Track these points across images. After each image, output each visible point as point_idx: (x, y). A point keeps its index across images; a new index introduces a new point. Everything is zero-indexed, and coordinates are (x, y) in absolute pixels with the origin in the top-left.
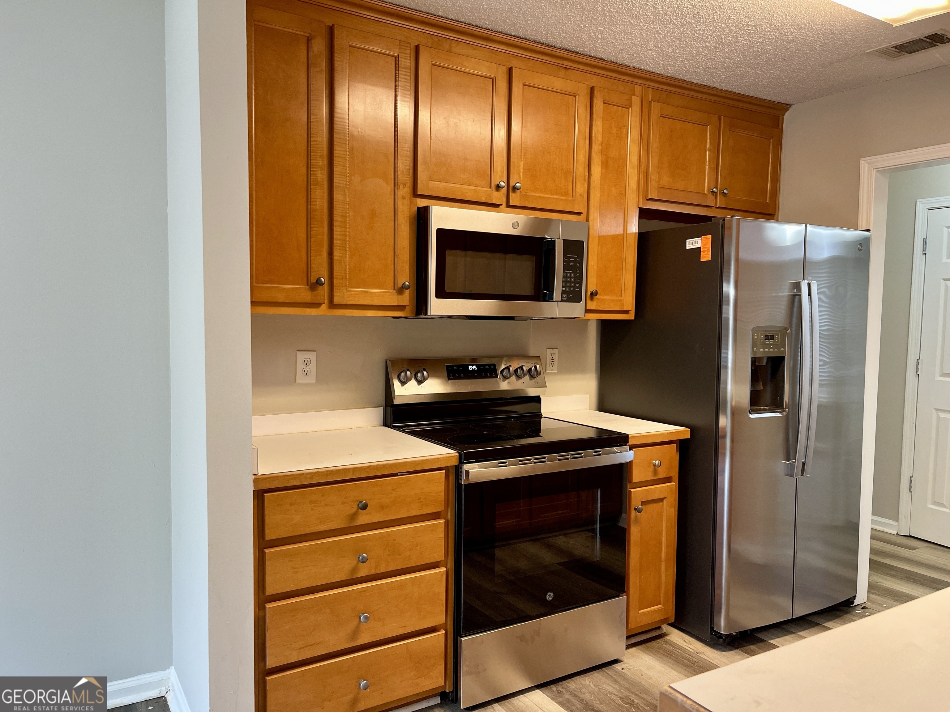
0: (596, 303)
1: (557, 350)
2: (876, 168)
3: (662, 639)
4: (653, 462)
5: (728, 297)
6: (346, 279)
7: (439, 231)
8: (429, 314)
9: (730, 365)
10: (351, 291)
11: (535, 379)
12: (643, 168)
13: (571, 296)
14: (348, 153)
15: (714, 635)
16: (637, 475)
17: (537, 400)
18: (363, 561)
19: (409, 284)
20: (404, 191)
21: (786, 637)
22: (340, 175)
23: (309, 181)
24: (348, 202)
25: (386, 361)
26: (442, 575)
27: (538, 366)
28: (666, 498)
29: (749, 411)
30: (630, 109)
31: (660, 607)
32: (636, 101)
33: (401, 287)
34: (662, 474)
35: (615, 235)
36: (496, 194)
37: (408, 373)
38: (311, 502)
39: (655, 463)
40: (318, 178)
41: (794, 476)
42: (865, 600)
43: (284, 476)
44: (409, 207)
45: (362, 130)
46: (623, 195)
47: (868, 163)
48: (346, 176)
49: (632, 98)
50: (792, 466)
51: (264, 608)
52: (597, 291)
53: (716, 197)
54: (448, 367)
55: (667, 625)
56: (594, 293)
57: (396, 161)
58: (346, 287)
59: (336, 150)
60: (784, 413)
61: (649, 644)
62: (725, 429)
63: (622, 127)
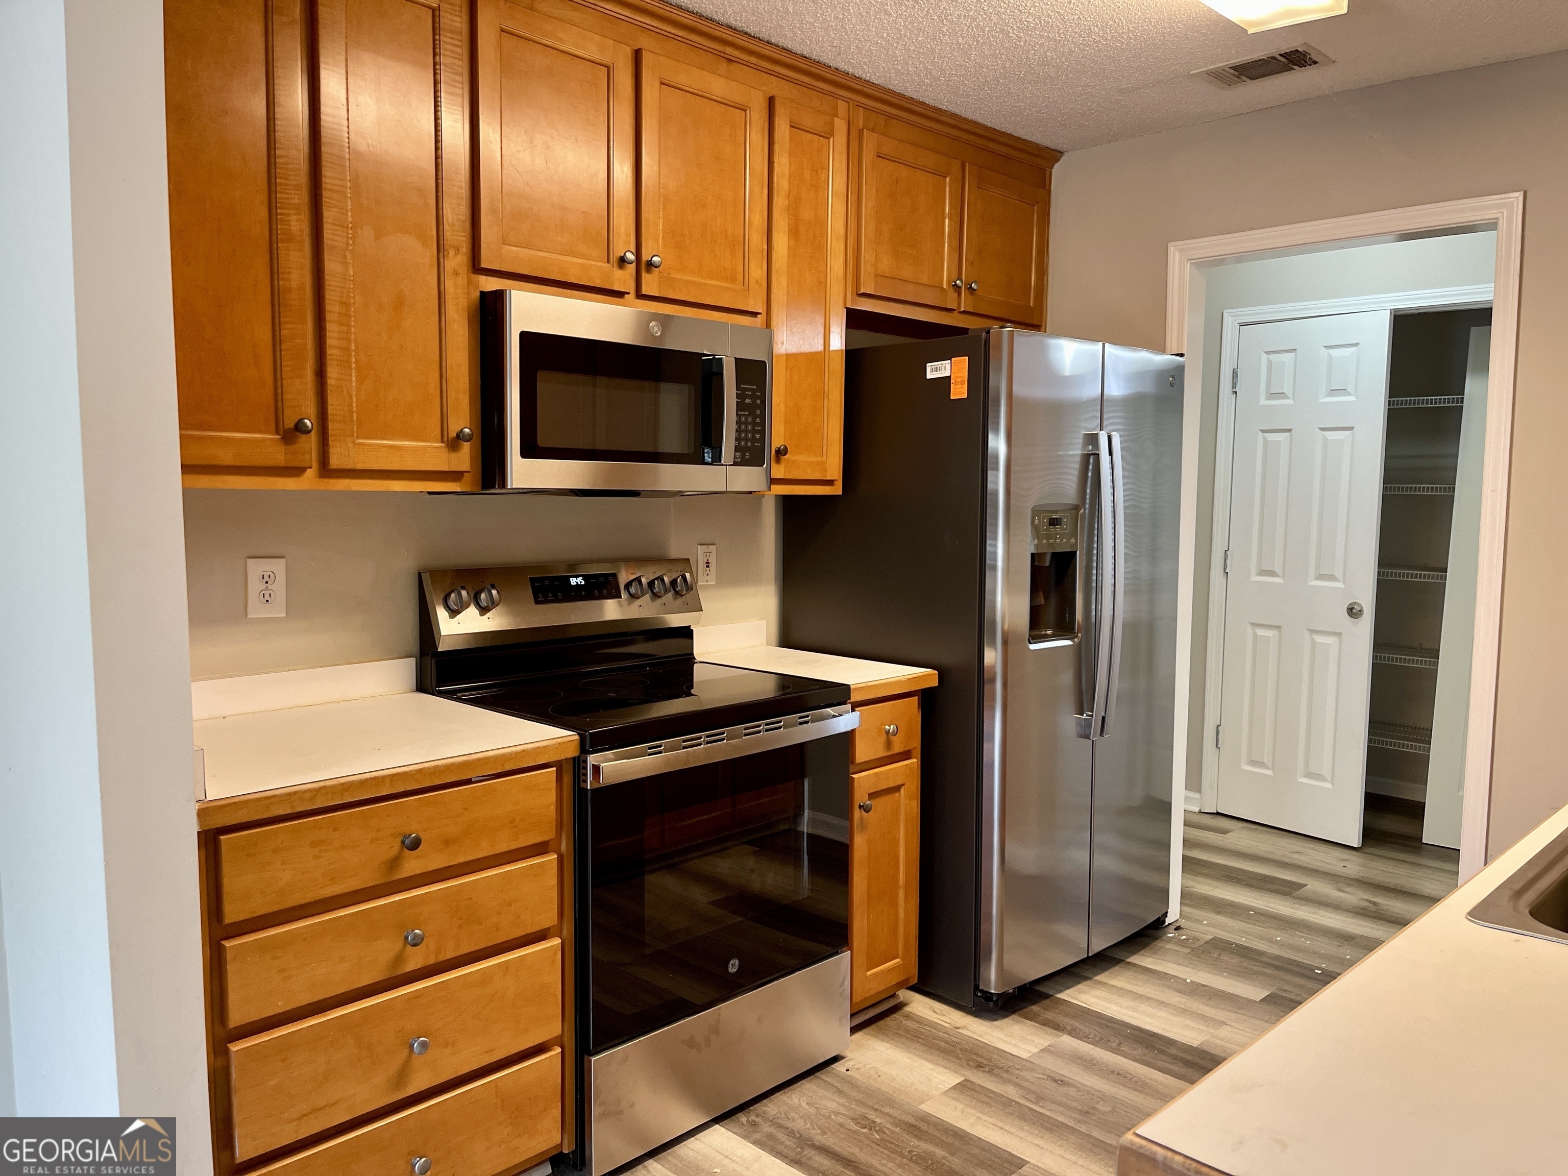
0: (785, 467)
1: (714, 547)
2: (1190, 258)
3: (901, 1012)
4: (885, 728)
5: (996, 457)
6: (352, 422)
7: (524, 336)
8: (509, 487)
9: (1000, 564)
10: (362, 444)
11: (683, 597)
12: (852, 241)
13: (747, 456)
14: (349, 184)
15: (979, 996)
16: (862, 752)
17: (686, 633)
18: (415, 942)
19: (470, 432)
20: (457, 261)
21: (1080, 986)
22: (334, 224)
23: (275, 232)
24: (353, 276)
25: (420, 574)
26: (555, 953)
27: (688, 575)
28: (904, 784)
29: (1029, 639)
30: (832, 139)
31: (898, 963)
32: (840, 125)
33: (454, 438)
34: (898, 748)
35: (811, 353)
36: (618, 273)
37: (464, 593)
38: (313, 844)
39: (889, 730)
40: (293, 228)
41: (1091, 738)
42: (1178, 917)
43: (258, 800)
44: (466, 291)
45: (375, 144)
46: (822, 284)
47: (1180, 251)
48: (347, 228)
49: (833, 120)
50: (1088, 724)
51: (227, 1052)
52: (786, 447)
53: (959, 294)
54: (533, 581)
55: (906, 990)
56: (783, 449)
57: (440, 205)
58: (352, 435)
59: (326, 176)
60: (1076, 640)
61: (881, 1023)
62: (993, 668)
63: (819, 168)
